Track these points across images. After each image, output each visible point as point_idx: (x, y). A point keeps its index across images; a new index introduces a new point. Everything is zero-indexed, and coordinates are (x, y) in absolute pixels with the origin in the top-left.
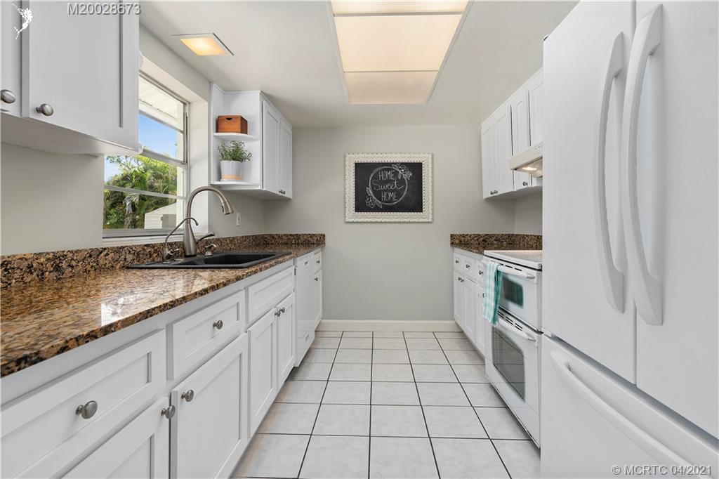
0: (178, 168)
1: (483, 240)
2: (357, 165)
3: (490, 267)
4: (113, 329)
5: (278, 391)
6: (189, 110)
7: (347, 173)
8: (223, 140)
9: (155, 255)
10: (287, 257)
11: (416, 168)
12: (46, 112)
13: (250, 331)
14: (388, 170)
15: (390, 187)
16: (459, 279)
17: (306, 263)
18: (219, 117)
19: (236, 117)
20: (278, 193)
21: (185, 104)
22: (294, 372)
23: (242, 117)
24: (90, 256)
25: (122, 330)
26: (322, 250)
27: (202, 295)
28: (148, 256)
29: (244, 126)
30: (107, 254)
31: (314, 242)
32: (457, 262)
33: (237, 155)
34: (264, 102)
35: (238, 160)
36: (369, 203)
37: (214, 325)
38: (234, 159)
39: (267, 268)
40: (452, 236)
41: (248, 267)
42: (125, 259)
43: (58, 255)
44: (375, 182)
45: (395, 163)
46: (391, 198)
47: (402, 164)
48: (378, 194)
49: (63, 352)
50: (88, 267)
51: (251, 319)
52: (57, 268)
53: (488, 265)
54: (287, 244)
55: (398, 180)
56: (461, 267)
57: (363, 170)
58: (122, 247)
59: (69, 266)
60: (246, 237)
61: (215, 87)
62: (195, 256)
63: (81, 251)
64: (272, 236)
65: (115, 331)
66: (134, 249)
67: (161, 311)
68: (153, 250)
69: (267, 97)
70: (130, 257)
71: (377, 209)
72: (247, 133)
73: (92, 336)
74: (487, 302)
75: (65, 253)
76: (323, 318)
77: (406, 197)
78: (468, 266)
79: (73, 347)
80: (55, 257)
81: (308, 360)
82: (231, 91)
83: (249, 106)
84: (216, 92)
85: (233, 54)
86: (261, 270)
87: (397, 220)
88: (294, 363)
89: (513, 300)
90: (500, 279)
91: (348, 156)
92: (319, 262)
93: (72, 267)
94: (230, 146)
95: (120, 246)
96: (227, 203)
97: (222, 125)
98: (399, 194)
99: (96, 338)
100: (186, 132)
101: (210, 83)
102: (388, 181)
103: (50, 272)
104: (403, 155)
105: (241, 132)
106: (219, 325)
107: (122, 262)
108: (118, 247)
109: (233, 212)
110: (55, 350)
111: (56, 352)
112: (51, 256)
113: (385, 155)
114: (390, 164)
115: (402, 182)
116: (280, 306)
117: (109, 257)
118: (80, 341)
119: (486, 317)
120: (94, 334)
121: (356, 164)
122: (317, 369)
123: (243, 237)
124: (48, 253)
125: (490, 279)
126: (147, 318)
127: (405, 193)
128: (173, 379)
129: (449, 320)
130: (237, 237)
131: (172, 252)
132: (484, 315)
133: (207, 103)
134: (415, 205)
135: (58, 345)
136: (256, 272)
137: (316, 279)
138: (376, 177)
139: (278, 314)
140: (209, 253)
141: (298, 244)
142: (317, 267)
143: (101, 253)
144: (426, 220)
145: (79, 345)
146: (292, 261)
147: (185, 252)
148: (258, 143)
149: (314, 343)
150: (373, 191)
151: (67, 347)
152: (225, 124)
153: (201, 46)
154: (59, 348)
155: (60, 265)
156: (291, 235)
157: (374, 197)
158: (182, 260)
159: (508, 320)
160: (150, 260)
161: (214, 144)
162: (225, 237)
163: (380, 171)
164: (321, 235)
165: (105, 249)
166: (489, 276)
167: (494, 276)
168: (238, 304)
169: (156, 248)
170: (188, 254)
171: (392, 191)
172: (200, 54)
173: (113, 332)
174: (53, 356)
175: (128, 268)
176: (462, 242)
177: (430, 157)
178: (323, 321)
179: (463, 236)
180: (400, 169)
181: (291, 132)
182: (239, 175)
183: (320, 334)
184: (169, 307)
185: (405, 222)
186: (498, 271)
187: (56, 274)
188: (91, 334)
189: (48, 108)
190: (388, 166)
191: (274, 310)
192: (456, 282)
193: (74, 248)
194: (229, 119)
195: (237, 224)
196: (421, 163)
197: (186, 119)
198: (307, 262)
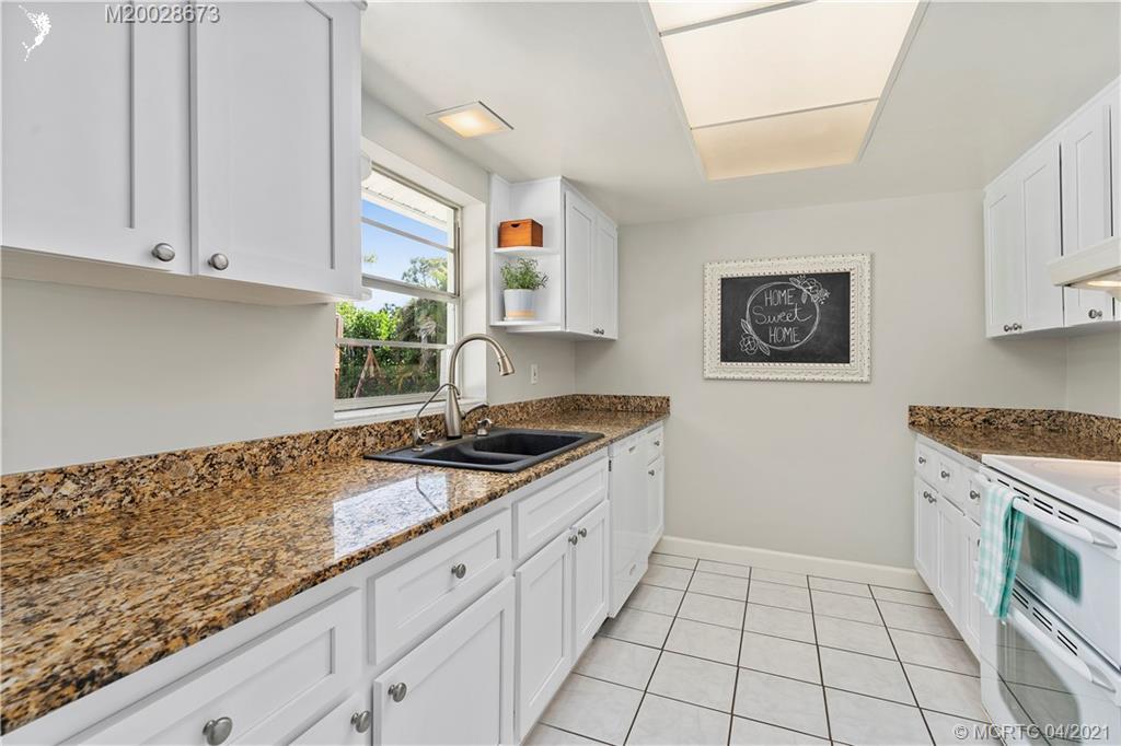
0: (449, 304)
1: (985, 421)
2: (725, 282)
3: (994, 495)
4: (251, 611)
5: (575, 662)
6: (462, 219)
7: (707, 296)
8: (510, 257)
9: (406, 436)
10: (593, 445)
11: (838, 284)
12: (218, 265)
13: (520, 573)
14: (782, 288)
15: (784, 318)
16: (926, 495)
17: (631, 450)
18: (502, 224)
19: (525, 222)
20: (592, 334)
21: (456, 209)
22: (608, 625)
23: (533, 222)
24: (317, 442)
25: (268, 610)
26: (664, 424)
27: (421, 533)
28: (397, 438)
29: (537, 234)
30: (340, 438)
31: (651, 410)
32: (922, 461)
33: (527, 281)
34: (568, 193)
35: (528, 288)
36: (745, 346)
37: (454, 571)
38: (523, 287)
39: (550, 471)
40: (912, 410)
41: (518, 471)
42: (364, 443)
43: (275, 443)
44: (758, 310)
45: (796, 276)
46: (788, 337)
47: (808, 276)
48: (762, 331)
49: (159, 659)
50: (315, 458)
51: (522, 554)
52: (275, 461)
53: (991, 491)
54: (610, 410)
55: (800, 305)
56: (931, 471)
57: (734, 290)
58: (360, 428)
59: (289, 456)
60: (545, 400)
61: (496, 179)
62: (460, 437)
63: (304, 436)
64: (588, 398)
65: (254, 614)
66: (376, 428)
67: (342, 570)
68: (403, 429)
69: (572, 184)
70: (370, 441)
71: (760, 357)
72: (541, 245)
73: (213, 627)
74: (986, 567)
75: (284, 440)
76: (665, 534)
77: (817, 336)
78: (944, 475)
79: (179, 648)
80: (272, 446)
81: (635, 604)
82: (520, 181)
83: (545, 203)
84: (498, 186)
85: (512, 128)
86: (538, 476)
87: (798, 377)
88: (607, 610)
89: (1053, 577)
90: (1020, 527)
91: (708, 266)
92: (657, 444)
93: (294, 458)
94: (516, 267)
95: (357, 425)
96: (506, 358)
97: (507, 236)
98: (802, 330)
99: (220, 628)
100: (457, 251)
101: (489, 173)
102: (783, 308)
103: (265, 466)
104: (812, 260)
105: (533, 245)
106: (459, 572)
107: (359, 448)
108: (354, 428)
109: (513, 372)
110: (146, 658)
111: (147, 660)
112: (266, 445)
113: (776, 262)
114: (786, 278)
115: (808, 308)
116: (579, 526)
117: (342, 442)
118: (191, 638)
119: (983, 599)
120: (216, 623)
121: (722, 279)
122: (646, 625)
123: (540, 401)
124: (262, 441)
125: (992, 521)
126: (315, 584)
127: (815, 328)
128: (375, 664)
129: (903, 567)
130: (531, 402)
131: (423, 435)
132: (979, 591)
133: (483, 206)
134: (835, 349)
135: (151, 650)
136: (528, 481)
137: (652, 473)
138: (758, 301)
139: (574, 541)
140: (483, 432)
141: (627, 411)
142: (652, 452)
143: (332, 436)
144: (855, 378)
145: (188, 645)
146: (606, 448)
147: (446, 431)
148: (559, 259)
149: (647, 574)
150: (755, 327)
151: (168, 650)
152: (510, 234)
153: (467, 123)
154: (152, 654)
155: (278, 456)
156: (615, 397)
157: (757, 338)
158: (440, 445)
159: (1037, 615)
160: (398, 444)
161: (496, 265)
162: (513, 402)
163: (768, 290)
164: (664, 398)
165: (337, 431)
166: (993, 515)
167: (1003, 519)
168: (498, 532)
169: (407, 426)
170: (450, 435)
171: (788, 325)
172: (469, 135)
173: (250, 615)
174: (142, 667)
175: (366, 458)
176: (934, 423)
177: (868, 260)
178: (665, 538)
179: (938, 410)
180: (805, 285)
181: (615, 234)
182: (530, 310)
183: (659, 559)
184: (357, 562)
185: (813, 381)
186: (1013, 510)
187: (273, 468)
188: (210, 625)
189: (220, 260)
190: (782, 281)
191: (568, 534)
192: (920, 501)
193: (295, 433)
194: (515, 226)
195: (533, 382)
196: (848, 273)
197: (457, 231)
198: (635, 449)
